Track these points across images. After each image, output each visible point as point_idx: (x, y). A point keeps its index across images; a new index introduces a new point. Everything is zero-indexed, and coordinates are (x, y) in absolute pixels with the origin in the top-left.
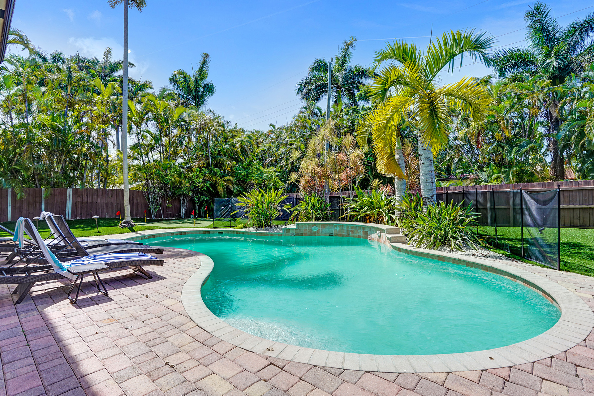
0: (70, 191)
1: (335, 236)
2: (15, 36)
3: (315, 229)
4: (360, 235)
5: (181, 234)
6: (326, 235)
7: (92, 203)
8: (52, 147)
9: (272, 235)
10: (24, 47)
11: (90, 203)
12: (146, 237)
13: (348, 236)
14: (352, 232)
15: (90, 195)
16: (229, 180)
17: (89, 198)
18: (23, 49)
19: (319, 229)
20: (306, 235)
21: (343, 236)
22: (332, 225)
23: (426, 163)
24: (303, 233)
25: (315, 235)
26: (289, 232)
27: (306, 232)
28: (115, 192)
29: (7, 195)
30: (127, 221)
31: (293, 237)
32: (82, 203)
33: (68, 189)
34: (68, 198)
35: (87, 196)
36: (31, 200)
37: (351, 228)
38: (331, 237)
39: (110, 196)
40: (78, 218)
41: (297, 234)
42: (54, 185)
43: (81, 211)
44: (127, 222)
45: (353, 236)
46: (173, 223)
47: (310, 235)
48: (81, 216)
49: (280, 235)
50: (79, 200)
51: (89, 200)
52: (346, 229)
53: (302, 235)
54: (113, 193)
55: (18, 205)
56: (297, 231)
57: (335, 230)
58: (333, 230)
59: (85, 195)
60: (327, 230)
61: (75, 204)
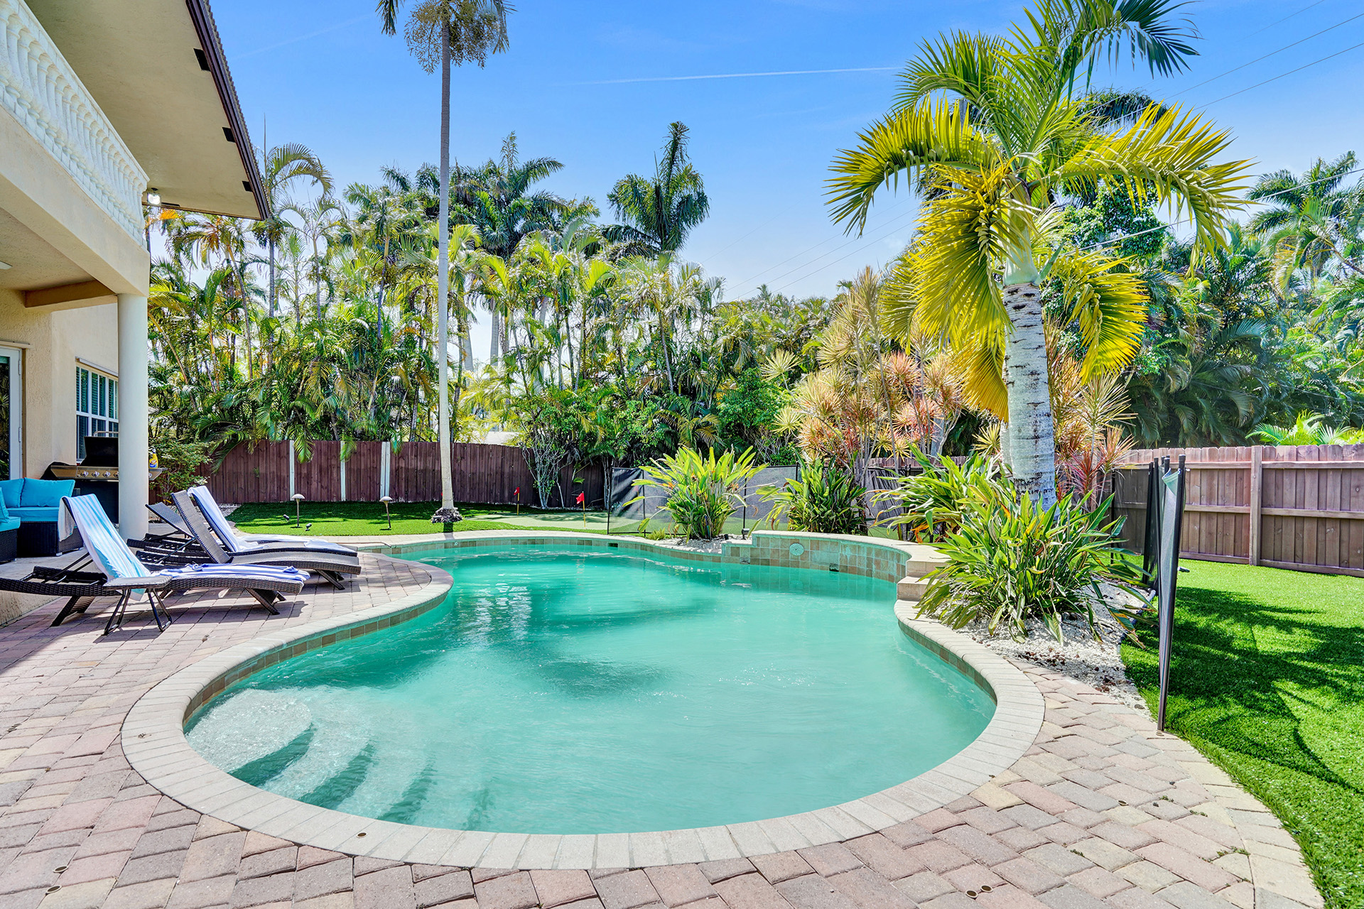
0: (385, 447)
1: (842, 571)
2: (301, 161)
3: (796, 551)
4: (892, 573)
5: (533, 541)
6: (822, 568)
7: (425, 471)
8: (352, 364)
9: (700, 557)
10: (316, 179)
11: (422, 471)
12: (456, 544)
13: (869, 574)
14: (878, 563)
15: (421, 455)
16: (707, 424)
17: (420, 460)
18: (313, 183)
19: (806, 552)
20: (775, 563)
21: (859, 572)
22: (836, 542)
23: (1017, 383)
24: (768, 557)
25: (796, 564)
26: (738, 555)
27: (775, 557)
28: (469, 450)
29: (288, 453)
30: (444, 510)
31: (745, 565)
32: (407, 469)
33: (384, 443)
34: (383, 460)
35: (416, 456)
36: (324, 465)
37: (877, 555)
38: (833, 573)
39: (459, 457)
40: (402, 500)
41: (755, 560)
42: (362, 436)
43: (407, 487)
44: (444, 513)
45: (878, 576)
46: (556, 519)
47: (785, 565)
48: (407, 498)
49: (717, 559)
50: (402, 464)
51: (420, 466)
52: (865, 555)
53: (767, 563)
54: (464, 451)
55: (304, 471)
56: (755, 553)
57: (842, 555)
58: (836, 557)
59: (412, 455)
60: (823, 555)
61: (395, 473)
